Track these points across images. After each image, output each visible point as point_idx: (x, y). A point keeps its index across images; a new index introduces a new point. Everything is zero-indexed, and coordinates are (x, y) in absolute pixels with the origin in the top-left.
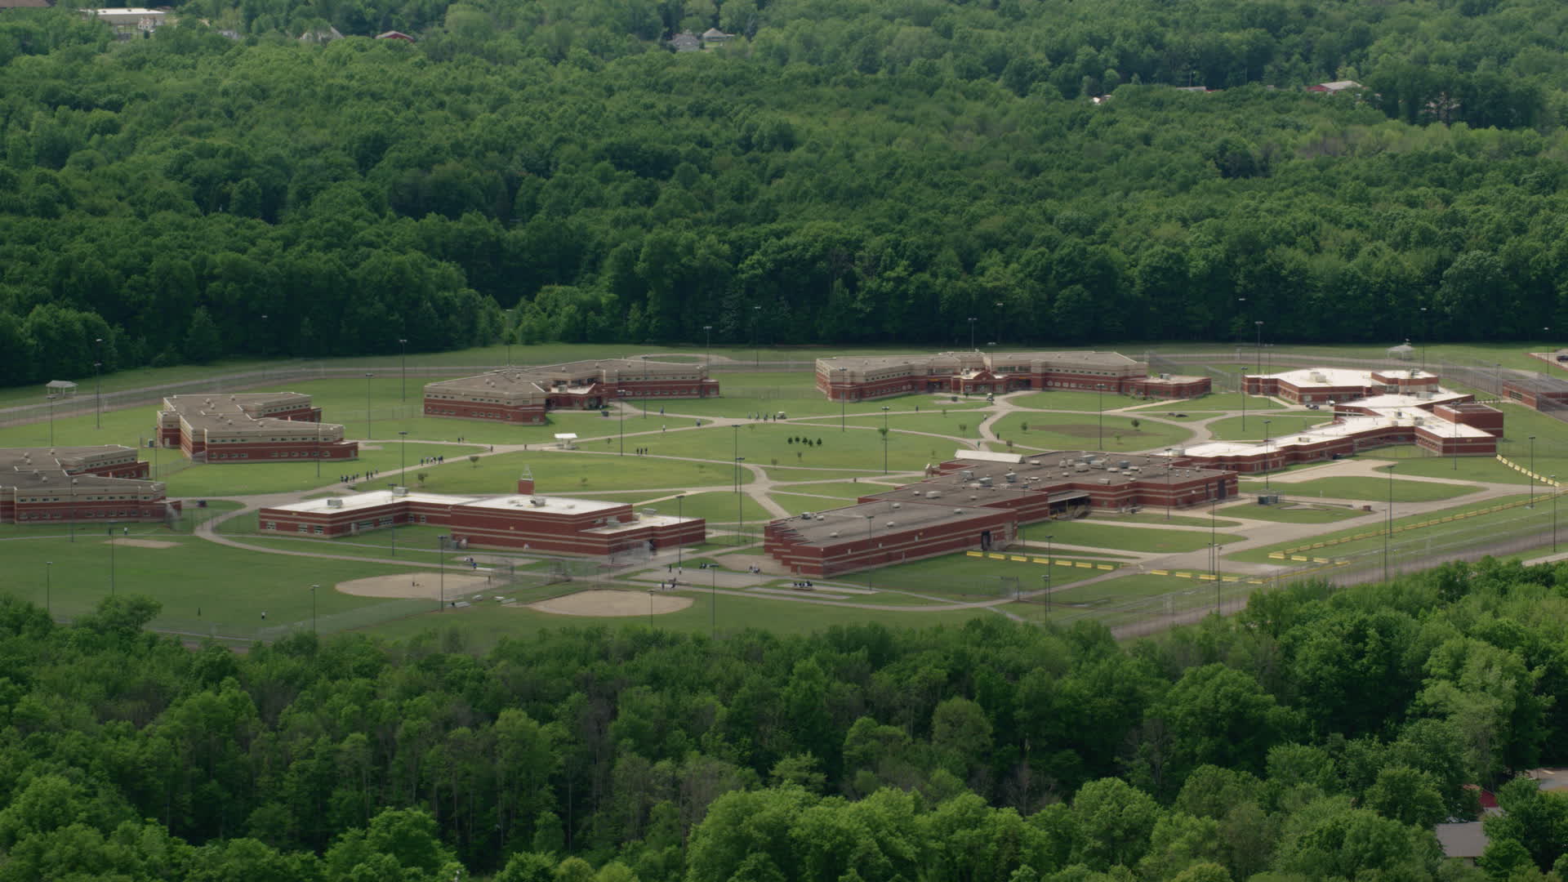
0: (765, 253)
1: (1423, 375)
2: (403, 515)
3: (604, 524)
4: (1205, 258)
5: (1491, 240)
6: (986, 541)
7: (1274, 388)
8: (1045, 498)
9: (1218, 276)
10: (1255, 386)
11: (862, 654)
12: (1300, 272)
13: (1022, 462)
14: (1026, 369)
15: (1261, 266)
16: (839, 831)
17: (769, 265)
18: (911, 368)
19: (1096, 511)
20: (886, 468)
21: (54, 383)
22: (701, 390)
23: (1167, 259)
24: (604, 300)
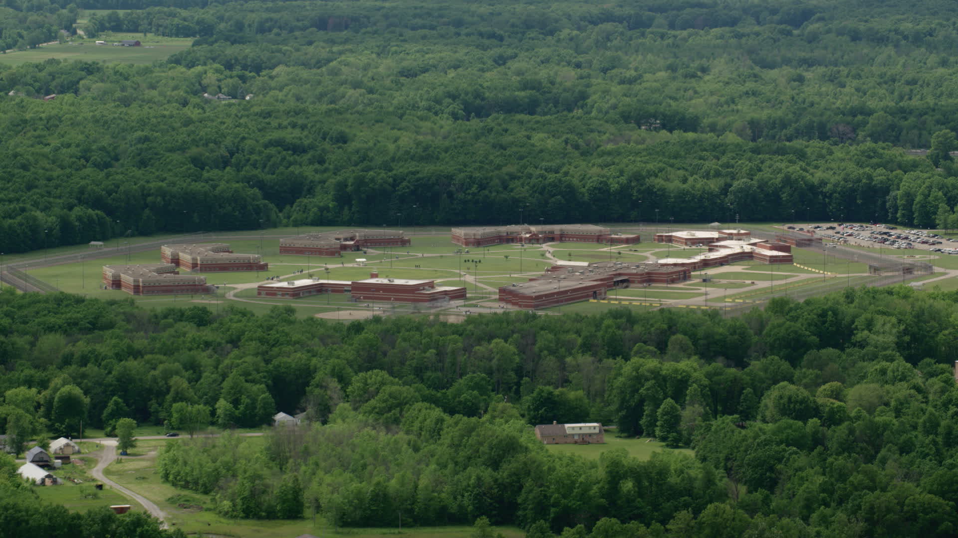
0: (409, 182)
1: (742, 232)
2: (320, 289)
3: (424, 289)
4: (618, 183)
5: (748, 174)
6: (595, 295)
7: (670, 239)
8: (612, 278)
9: (624, 191)
10: (661, 239)
11: (624, 320)
12: (663, 190)
13: (589, 266)
14: (552, 232)
15: (644, 187)
16: (684, 371)
17: (412, 188)
18: (499, 232)
19: (632, 285)
20: (521, 271)
21: (93, 243)
22: (404, 243)
23: (600, 183)
24: (330, 205)
